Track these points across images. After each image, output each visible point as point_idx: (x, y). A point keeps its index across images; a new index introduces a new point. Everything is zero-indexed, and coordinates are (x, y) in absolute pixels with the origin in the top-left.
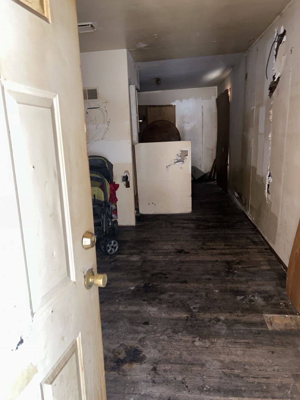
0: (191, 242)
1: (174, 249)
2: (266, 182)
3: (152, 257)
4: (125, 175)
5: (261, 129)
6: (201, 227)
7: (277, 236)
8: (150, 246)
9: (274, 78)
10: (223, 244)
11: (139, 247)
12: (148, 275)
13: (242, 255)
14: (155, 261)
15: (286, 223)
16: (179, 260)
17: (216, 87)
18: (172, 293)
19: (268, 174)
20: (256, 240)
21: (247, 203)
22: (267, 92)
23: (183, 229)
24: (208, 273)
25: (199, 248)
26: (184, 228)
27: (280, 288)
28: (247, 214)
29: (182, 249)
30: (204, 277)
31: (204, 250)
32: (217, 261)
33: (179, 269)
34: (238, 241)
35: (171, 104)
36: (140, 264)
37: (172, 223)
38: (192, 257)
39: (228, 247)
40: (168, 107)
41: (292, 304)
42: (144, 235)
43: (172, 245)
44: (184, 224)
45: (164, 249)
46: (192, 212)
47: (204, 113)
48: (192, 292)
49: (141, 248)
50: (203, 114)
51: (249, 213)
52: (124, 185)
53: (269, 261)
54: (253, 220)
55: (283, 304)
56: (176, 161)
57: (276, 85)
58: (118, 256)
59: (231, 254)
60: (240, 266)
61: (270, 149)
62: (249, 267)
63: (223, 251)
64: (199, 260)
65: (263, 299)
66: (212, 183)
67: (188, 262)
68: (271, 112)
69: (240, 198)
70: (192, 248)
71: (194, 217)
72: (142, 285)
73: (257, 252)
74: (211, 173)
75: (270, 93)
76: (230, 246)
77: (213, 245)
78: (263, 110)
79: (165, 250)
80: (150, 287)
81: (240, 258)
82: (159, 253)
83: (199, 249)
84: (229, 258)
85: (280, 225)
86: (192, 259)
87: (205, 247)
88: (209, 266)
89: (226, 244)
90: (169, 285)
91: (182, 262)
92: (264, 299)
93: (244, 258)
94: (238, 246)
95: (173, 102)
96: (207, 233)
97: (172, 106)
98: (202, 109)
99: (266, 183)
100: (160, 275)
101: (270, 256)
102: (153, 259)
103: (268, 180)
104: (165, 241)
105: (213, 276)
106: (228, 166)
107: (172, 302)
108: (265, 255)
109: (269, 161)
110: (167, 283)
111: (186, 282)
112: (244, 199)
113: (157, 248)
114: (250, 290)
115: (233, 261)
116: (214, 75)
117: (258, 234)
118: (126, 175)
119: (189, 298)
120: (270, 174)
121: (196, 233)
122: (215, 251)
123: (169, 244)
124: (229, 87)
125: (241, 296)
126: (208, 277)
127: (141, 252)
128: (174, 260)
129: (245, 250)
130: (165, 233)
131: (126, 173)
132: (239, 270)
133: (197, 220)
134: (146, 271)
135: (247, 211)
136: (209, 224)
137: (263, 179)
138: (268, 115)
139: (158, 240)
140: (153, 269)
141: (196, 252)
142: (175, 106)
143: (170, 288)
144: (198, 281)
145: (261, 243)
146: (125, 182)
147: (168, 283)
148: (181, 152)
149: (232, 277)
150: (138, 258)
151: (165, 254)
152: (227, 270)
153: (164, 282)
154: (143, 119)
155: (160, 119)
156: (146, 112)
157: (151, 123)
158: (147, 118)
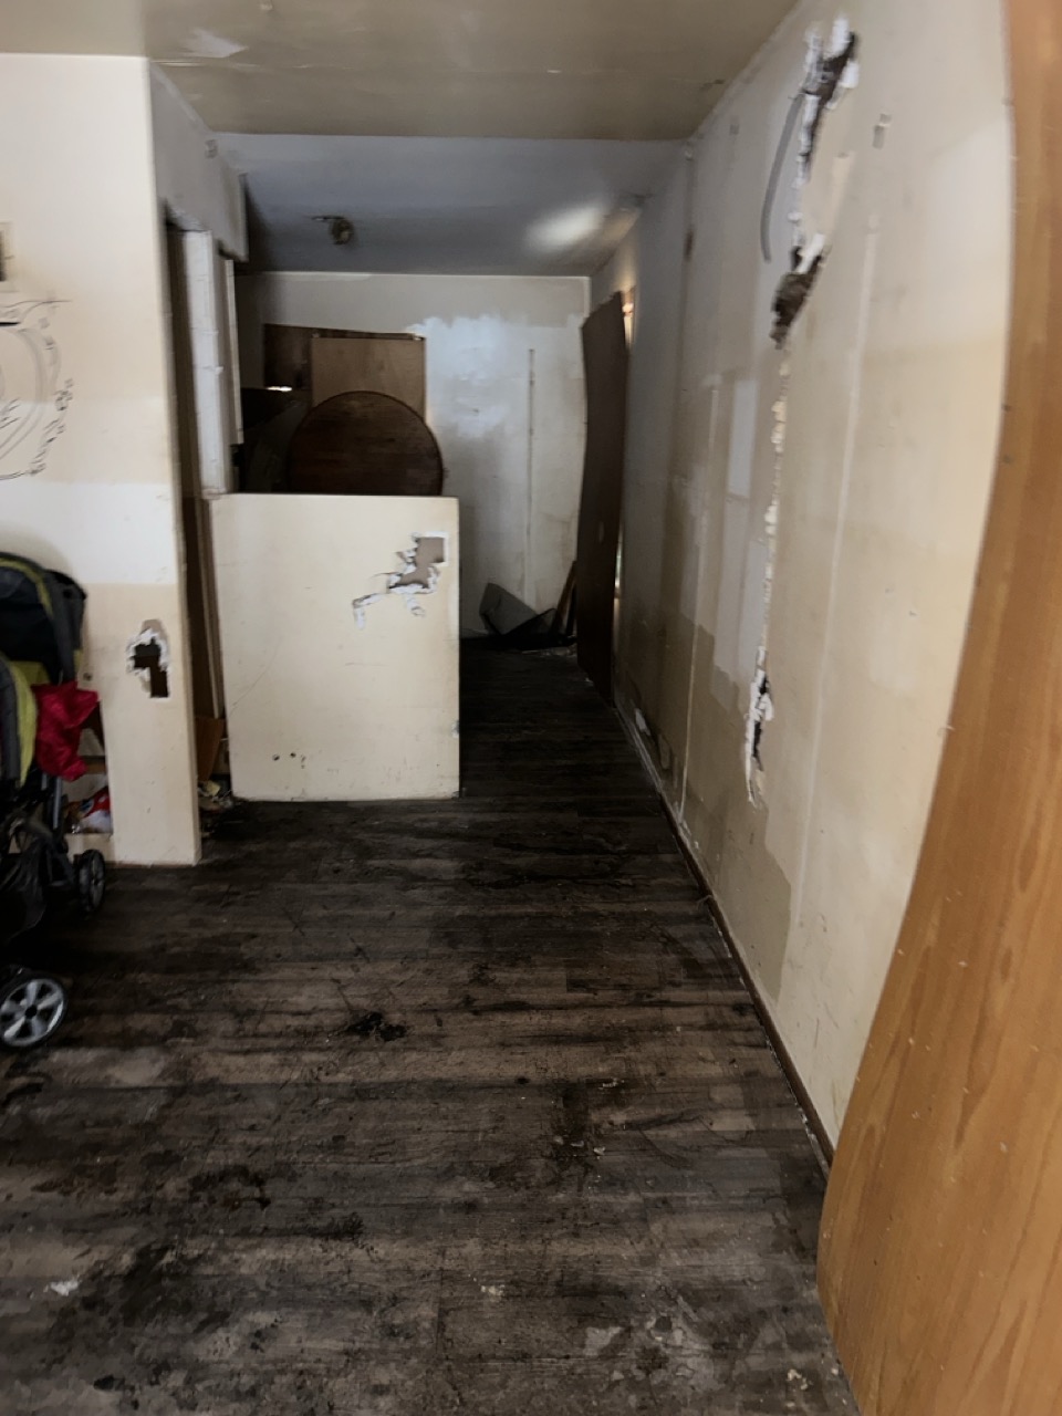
0: (427, 965)
1: (341, 1010)
2: (747, 710)
3: (229, 1060)
4: (146, 639)
5: (739, 478)
6: (485, 875)
7: (786, 969)
8: (234, 988)
9: (797, 259)
10: (560, 974)
11: (180, 994)
12: (173, 1187)
13: (635, 1043)
14: (235, 1088)
15: (825, 930)
16: (351, 1078)
17: (585, 279)
18: (263, 1318)
19: (759, 681)
20: (703, 952)
21: (676, 771)
22: (767, 318)
23: (405, 889)
24: (470, 1163)
25: (456, 1001)
26: (413, 879)
27: (787, 1262)
28: (674, 815)
29: (375, 1010)
30: (448, 1193)
31: (476, 1013)
32: (522, 1081)
33: (338, 1143)
34: (627, 958)
35: (408, 330)
36: (151, 1110)
37: (366, 852)
38: (414, 1056)
39: (581, 995)
40: (395, 345)
41: (841, 1375)
42: (223, 923)
43: (337, 981)
44: (416, 855)
45: (293, 1008)
46: (460, 791)
47: (537, 381)
48: (367, 1305)
49: (185, 1003)
50: (532, 383)
51: (681, 814)
52: (140, 684)
53: (749, 1079)
54: (696, 851)
55: (799, 1376)
56: (396, 579)
57: (804, 290)
58: (57, 1057)
59: (588, 1039)
60: (620, 1117)
61: (769, 573)
62: (659, 1122)
63: (558, 1021)
64: (440, 1080)
65: (707, 1348)
66: (560, 652)
67: (388, 1090)
68: (780, 408)
69: (653, 738)
70: (421, 1001)
71: (462, 820)
72: (127, 1260)
73: (701, 1028)
74: (558, 612)
75: (779, 324)
76: (589, 991)
77: (519, 984)
78: (746, 395)
79: (299, 1013)
80: (160, 1275)
81: (627, 1060)
82: (264, 1036)
83: (456, 1009)
84: (581, 1064)
85: (802, 924)
86: (411, 1074)
87: (481, 995)
88: (482, 1114)
89: (578, 973)
90: (267, 1253)
91: (360, 1093)
92: (715, 1346)
93: (642, 1060)
94: (623, 987)
95: (417, 326)
96: (505, 910)
97: (410, 337)
98: (531, 360)
99: (748, 717)
100: (234, 1185)
101: (753, 1052)
102: (227, 1070)
103: (758, 709)
104: (309, 958)
105: (490, 1185)
106: (616, 601)
107: (253, 1392)
108: (735, 1044)
109: (765, 627)
110: (254, 1241)
111: (350, 1231)
112: (664, 748)
113: (260, 1002)
114: (655, 1278)
115: (593, 1083)
116: (572, 227)
117: (713, 919)
118: (153, 640)
119: (347, 1353)
120: (765, 681)
121: (459, 911)
122: (523, 1022)
123: (322, 980)
124: (626, 284)
125: (605, 1326)
126: (470, 1188)
127: (179, 1030)
128: (330, 1079)
129: (650, 1012)
130: (322, 912)
131: (148, 632)
132: (617, 1138)
133: (476, 835)
134: (168, 1160)
135: (676, 803)
136: (523, 861)
137: (737, 693)
138: (766, 422)
139: (279, 956)
140: (212, 1140)
141: (434, 1029)
142: (422, 339)
143: (261, 1282)
144: (412, 1220)
145: (721, 973)
146: (146, 673)
147: (258, 1246)
148: (415, 546)
149: (580, 1189)
150: (156, 1070)
151: (291, 1043)
152: (559, 1140)
153: (245, 1233)
154: (293, 382)
155: (362, 388)
156: (307, 354)
157: (327, 401)
158: (309, 378)
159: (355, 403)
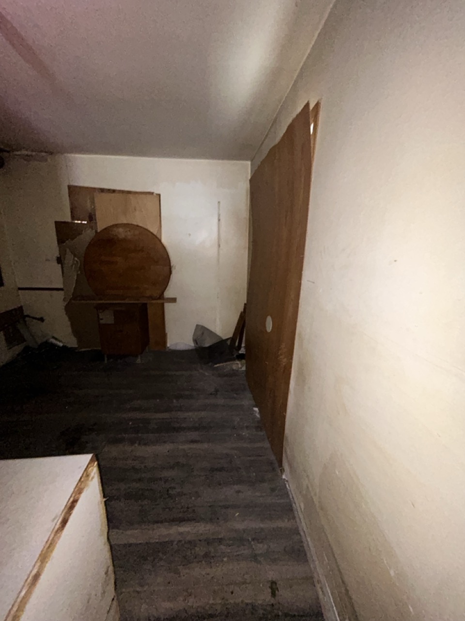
17: (249, 163)
47: (221, 218)
50: (219, 220)
74: (233, 338)
95: (155, 187)
97: (152, 194)
98: (219, 207)
142: (159, 195)
154: (87, 219)
155: (125, 222)
156: (93, 202)
157: (106, 229)
158: (95, 215)
159: (121, 230)
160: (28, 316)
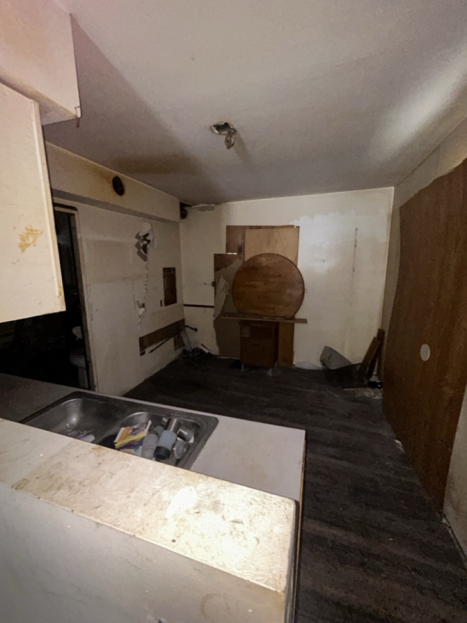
17: (393, 188)
35: (292, 223)
40: (285, 230)
47: (358, 244)
50: (355, 246)
95: (296, 221)
97: (293, 227)
98: (356, 234)
142: (298, 227)
154: (237, 251)
155: (268, 252)
156: (244, 237)
157: (251, 259)
158: (244, 248)
159: (264, 259)
160: (187, 326)
